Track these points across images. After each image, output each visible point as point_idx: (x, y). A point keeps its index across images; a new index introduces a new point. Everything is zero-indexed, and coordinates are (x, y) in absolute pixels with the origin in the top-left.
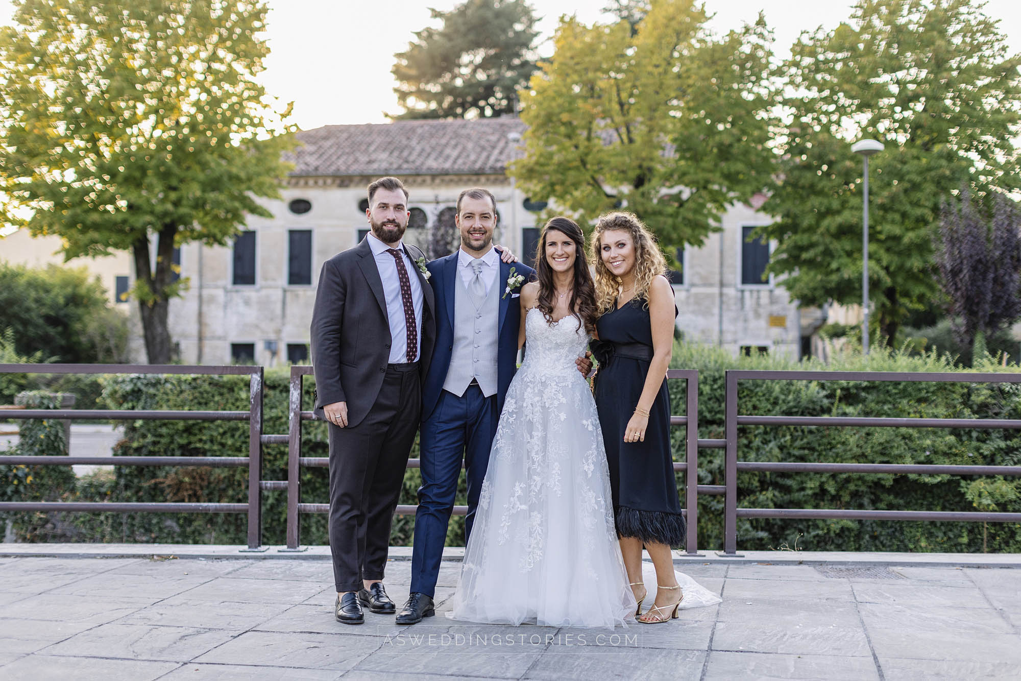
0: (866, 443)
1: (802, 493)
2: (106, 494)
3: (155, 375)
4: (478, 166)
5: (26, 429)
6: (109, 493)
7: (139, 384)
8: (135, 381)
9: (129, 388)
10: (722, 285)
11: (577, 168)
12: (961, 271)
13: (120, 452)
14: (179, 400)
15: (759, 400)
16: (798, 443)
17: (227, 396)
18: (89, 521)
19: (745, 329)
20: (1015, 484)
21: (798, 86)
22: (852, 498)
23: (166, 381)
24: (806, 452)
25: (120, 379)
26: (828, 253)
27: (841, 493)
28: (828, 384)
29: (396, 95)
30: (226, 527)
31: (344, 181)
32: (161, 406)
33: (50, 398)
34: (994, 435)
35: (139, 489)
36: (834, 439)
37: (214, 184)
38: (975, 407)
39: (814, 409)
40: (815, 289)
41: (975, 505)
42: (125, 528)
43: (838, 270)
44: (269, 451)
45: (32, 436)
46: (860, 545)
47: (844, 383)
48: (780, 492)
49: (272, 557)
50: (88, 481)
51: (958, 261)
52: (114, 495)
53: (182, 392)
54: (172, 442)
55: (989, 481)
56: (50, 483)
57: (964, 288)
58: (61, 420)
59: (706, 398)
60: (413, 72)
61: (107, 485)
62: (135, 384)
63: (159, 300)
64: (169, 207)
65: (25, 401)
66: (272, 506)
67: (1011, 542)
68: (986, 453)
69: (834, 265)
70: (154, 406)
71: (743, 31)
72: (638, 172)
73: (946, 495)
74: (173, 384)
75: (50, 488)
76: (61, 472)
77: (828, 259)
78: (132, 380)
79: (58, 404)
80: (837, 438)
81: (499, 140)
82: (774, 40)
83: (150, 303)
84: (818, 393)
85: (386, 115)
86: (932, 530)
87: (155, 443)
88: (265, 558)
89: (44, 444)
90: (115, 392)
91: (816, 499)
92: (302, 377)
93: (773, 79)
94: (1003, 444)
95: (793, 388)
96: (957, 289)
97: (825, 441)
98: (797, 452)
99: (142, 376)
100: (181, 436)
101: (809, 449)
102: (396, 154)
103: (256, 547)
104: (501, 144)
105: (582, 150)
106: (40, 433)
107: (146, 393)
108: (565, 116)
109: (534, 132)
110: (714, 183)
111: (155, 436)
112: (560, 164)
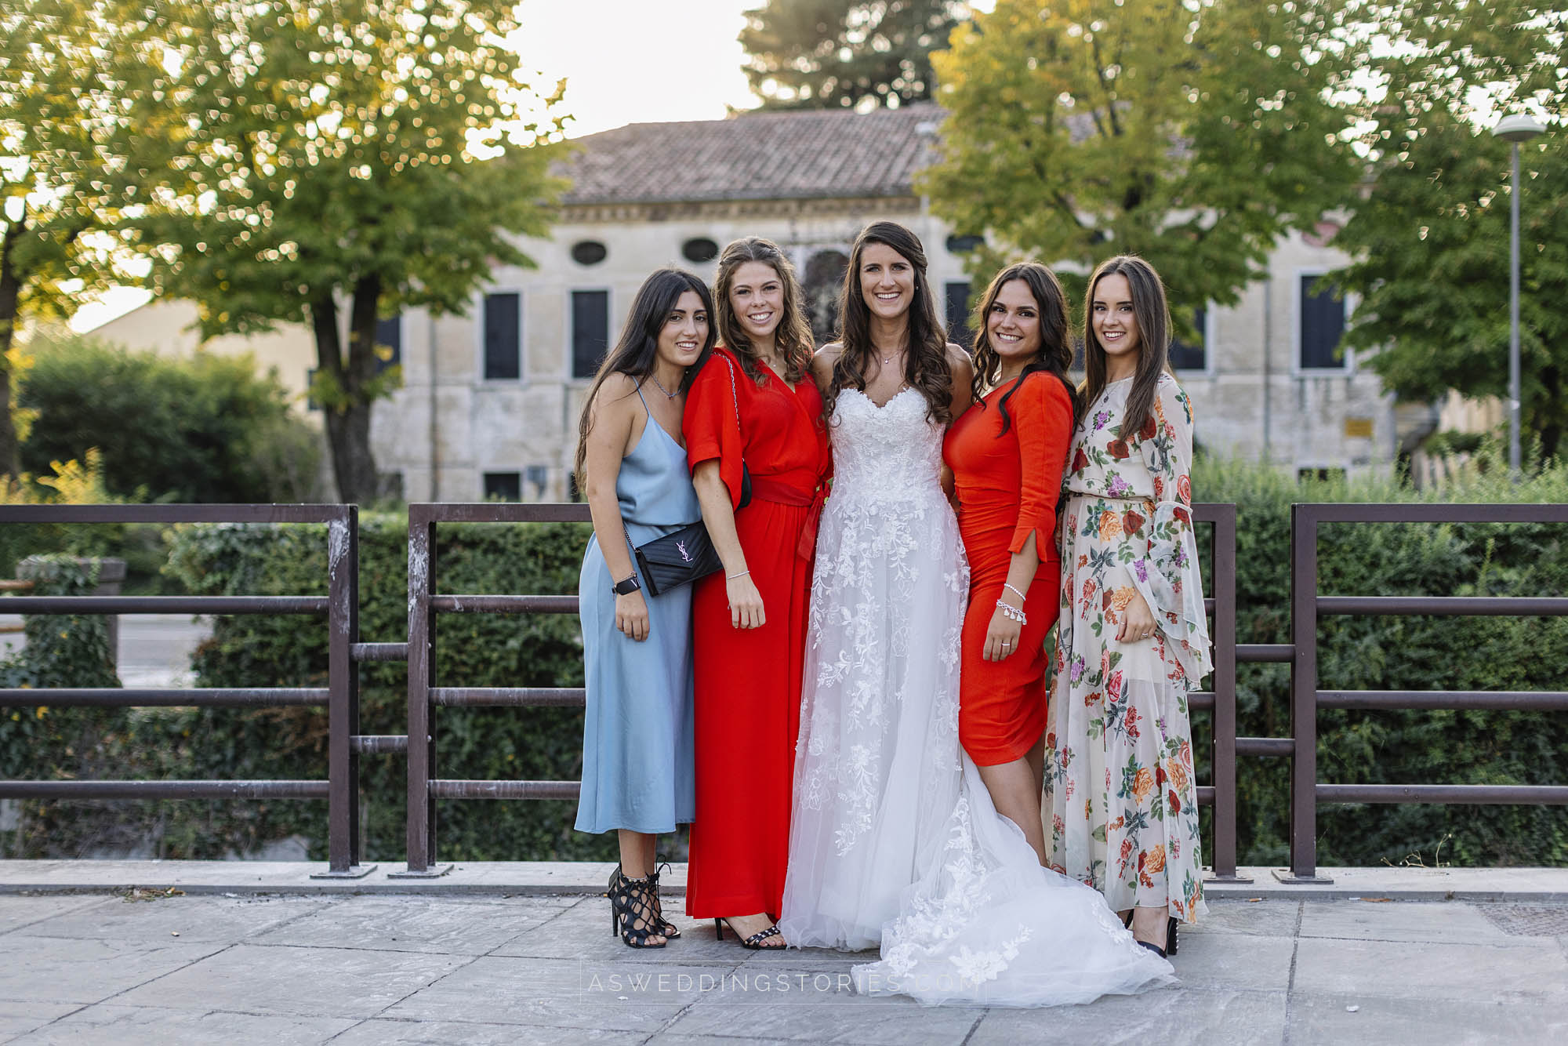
0: (1541, 634)
1: (1425, 727)
2: (181, 736)
3: (264, 525)
4: (872, 183)
5: (35, 623)
6: (186, 733)
7: (234, 541)
8: (227, 535)
9: (213, 547)
10: (1269, 369)
11: (1028, 179)
13: (202, 661)
14: (302, 567)
15: (1345, 560)
16: (1417, 637)
17: (388, 560)
19: (1307, 442)
21: (1394, 37)
22: (1514, 735)
23: (282, 534)
24: (1431, 652)
25: (200, 533)
26: (1447, 312)
27: (1496, 726)
28: (1469, 529)
29: (745, 78)
30: (391, 793)
31: (658, 210)
32: (271, 580)
33: (78, 568)
35: (239, 727)
36: (1482, 628)
37: (436, 214)
39: (1445, 575)
40: (1423, 371)
43: (1463, 339)
44: (464, 657)
45: (46, 635)
46: (1530, 820)
47: (1499, 527)
48: (1383, 725)
49: (372, 891)
52: (195, 739)
53: (307, 554)
54: (292, 643)
56: (82, 717)
59: (1248, 557)
60: (773, 40)
61: (184, 720)
62: (227, 542)
63: (355, 403)
64: (365, 251)
65: (33, 571)
66: (471, 756)
69: (1457, 331)
70: (260, 580)
72: (1129, 182)
74: (290, 539)
75: (83, 727)
77: (1446, 321)
78: (221, 534)
79: (92, 578)
80: (1488, 626)
81: (905, 143)
83: (341, 408)
84: (1452, 545)
85: (731, 109)
87: (263, 646)
88: (358, 892)
89: (69, 648)
90: (192, 555)
91: (1449, 737)
92: (432, 526)
93: (1352, 25)
95: (1407, 537)
97: (1465, 631)
98: (1413, 653)
99: (239, 526)
100: (308, 634)
101: (1436, 647)
102: (741, 166)
103: (346, 869)
104: (910, 149)
105: (1037, 146)
106: (60, 628)
107: (247, 557)
108: (1008, 94)
109: (958, 121)
110: (1255, 199)
111: (264, 633)
112: (1001, 173)
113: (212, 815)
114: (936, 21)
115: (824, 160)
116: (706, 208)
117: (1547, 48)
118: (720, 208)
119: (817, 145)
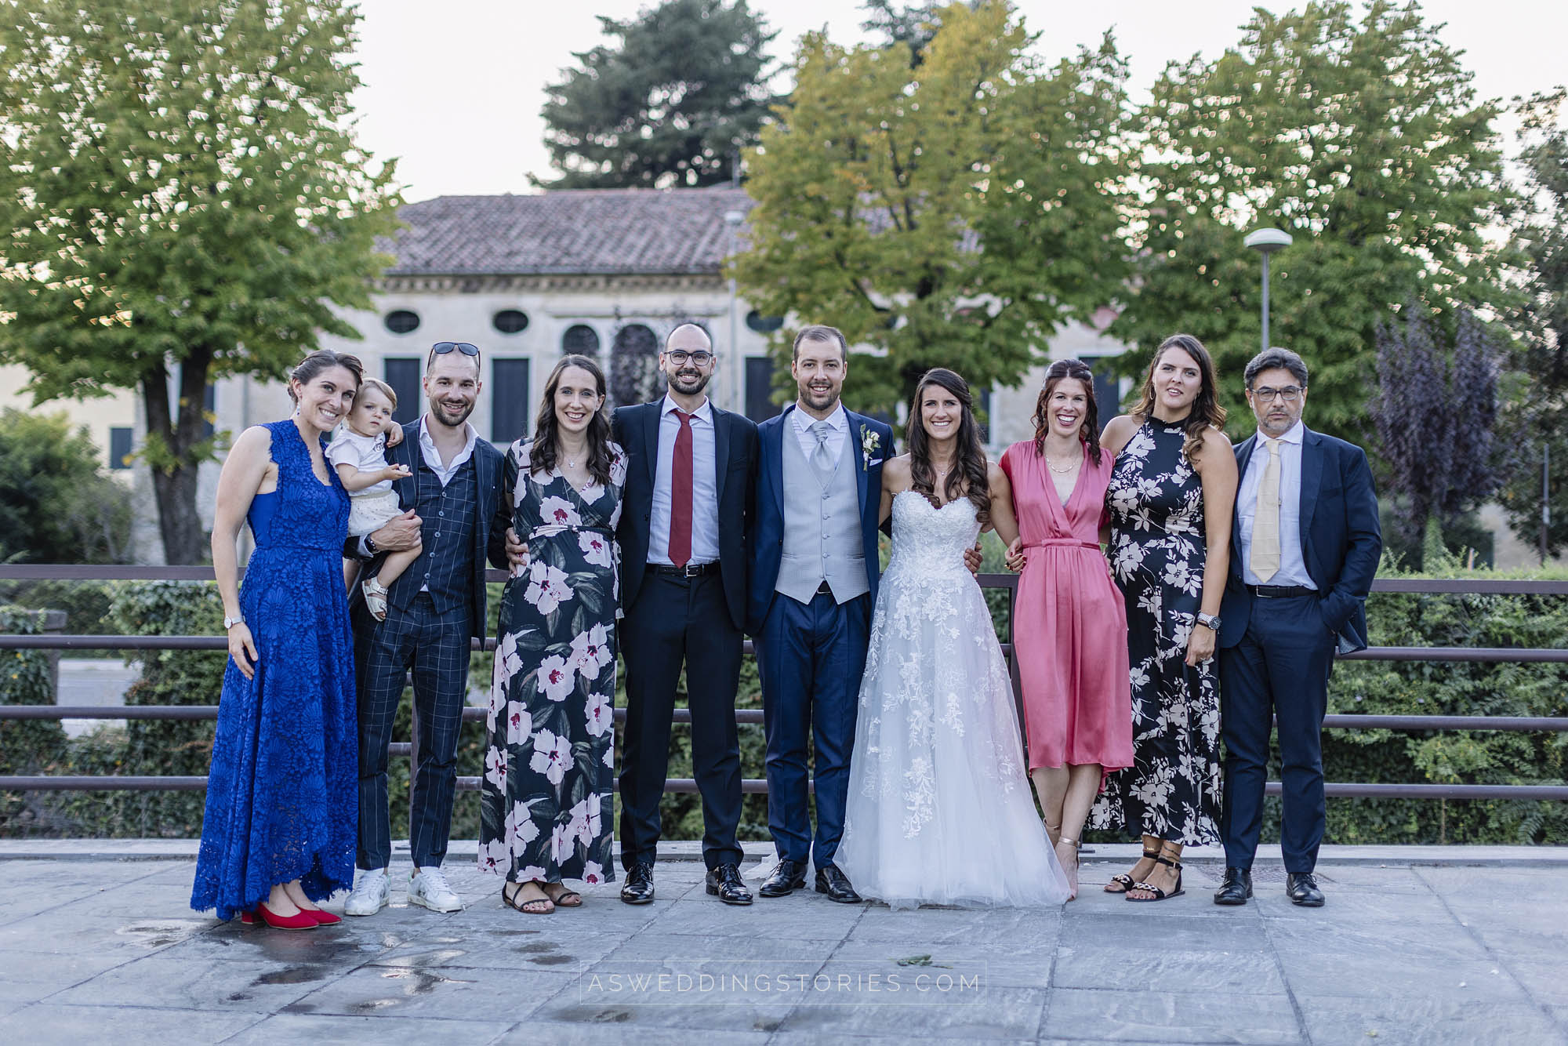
2: (114, 766)
3: (191, 582)
4: (677, 261)
6: (119, 763)
7: (167, 596)
8: (160, 591)
9: (150, 601)
11: (830, 267)
12: (1406, 426)
13: (136, 700)
18: (88, 806)
20: (1487, 744)
21: (1163, 146)
25: (137, 588)
29: (547, 154)
31: (470, 282)
33: (27, 617)
34: (1456, 672)
35: (167, 757)
37: (269, 287)
38: (1429, 631)
41: (1428, 776)
42: (144, 816)
50: (87, 744)
51: (1403, 411)
52: (128, 767)
55: (1448, 739)
56: (27, 748)
57: (1410, 452)
58: (44, 651)
60: (576, 118)
61: (116, 751)
62: (161, 596)
63: (183, 465)
64: (200, 321)
67: (1481, 830)
68: (1444, 699)
70: (190, 629)
71: (1082, 60)
72: (923, 273)
73: (1386, 761)
75: (27, 757)
76: (44, 731)
78: (155, 589)
79: (39, 628)
81: (709, 222)
82: (1127, 75)
83: (169, 471)
85: (534, 182)
86: (1366, 813)
87: (191, 687)
89: (18, 687)
90: (129, 607)
93: (1126, 134)
94: (1468, 685)
96: (1400, 454)
99: (171, 583)
102: (551, 241)
104: (713, 229)
105: (838, 239)
106: (11, 671)
107: (178, 609)
108: (812, 189)
109: (765, 211)
110: (1037, 291)
111: (191, 675)
112: (804, 261)
113: (144, 833)
114: (735, 101)
115: (631, 238)
116: (517, 282)
117: (1299, 161)
118: (531, 281)
119: (624, 223)
